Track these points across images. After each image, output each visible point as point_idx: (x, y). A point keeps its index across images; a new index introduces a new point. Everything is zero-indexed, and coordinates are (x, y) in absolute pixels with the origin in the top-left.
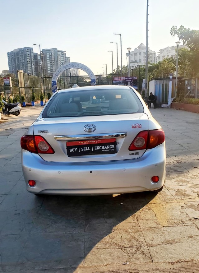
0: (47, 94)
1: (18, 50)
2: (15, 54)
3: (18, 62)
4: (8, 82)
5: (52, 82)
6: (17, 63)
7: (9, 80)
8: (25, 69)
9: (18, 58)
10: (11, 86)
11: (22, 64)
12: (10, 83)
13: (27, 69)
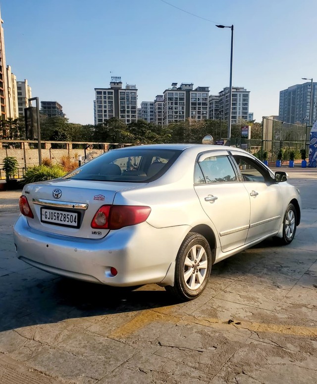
0: (301, 151)
1: (296, 87)
2: (290, 93)
3: (294, 104)
4: (246, 132)
5: (311, 134)
6: (291, 105)
7: (248, 131)
8: (303, 114)
9: (294, 98)
10: (249, 138)
11: (298, 107)
12: (248, 135)
13: (305, 114)
